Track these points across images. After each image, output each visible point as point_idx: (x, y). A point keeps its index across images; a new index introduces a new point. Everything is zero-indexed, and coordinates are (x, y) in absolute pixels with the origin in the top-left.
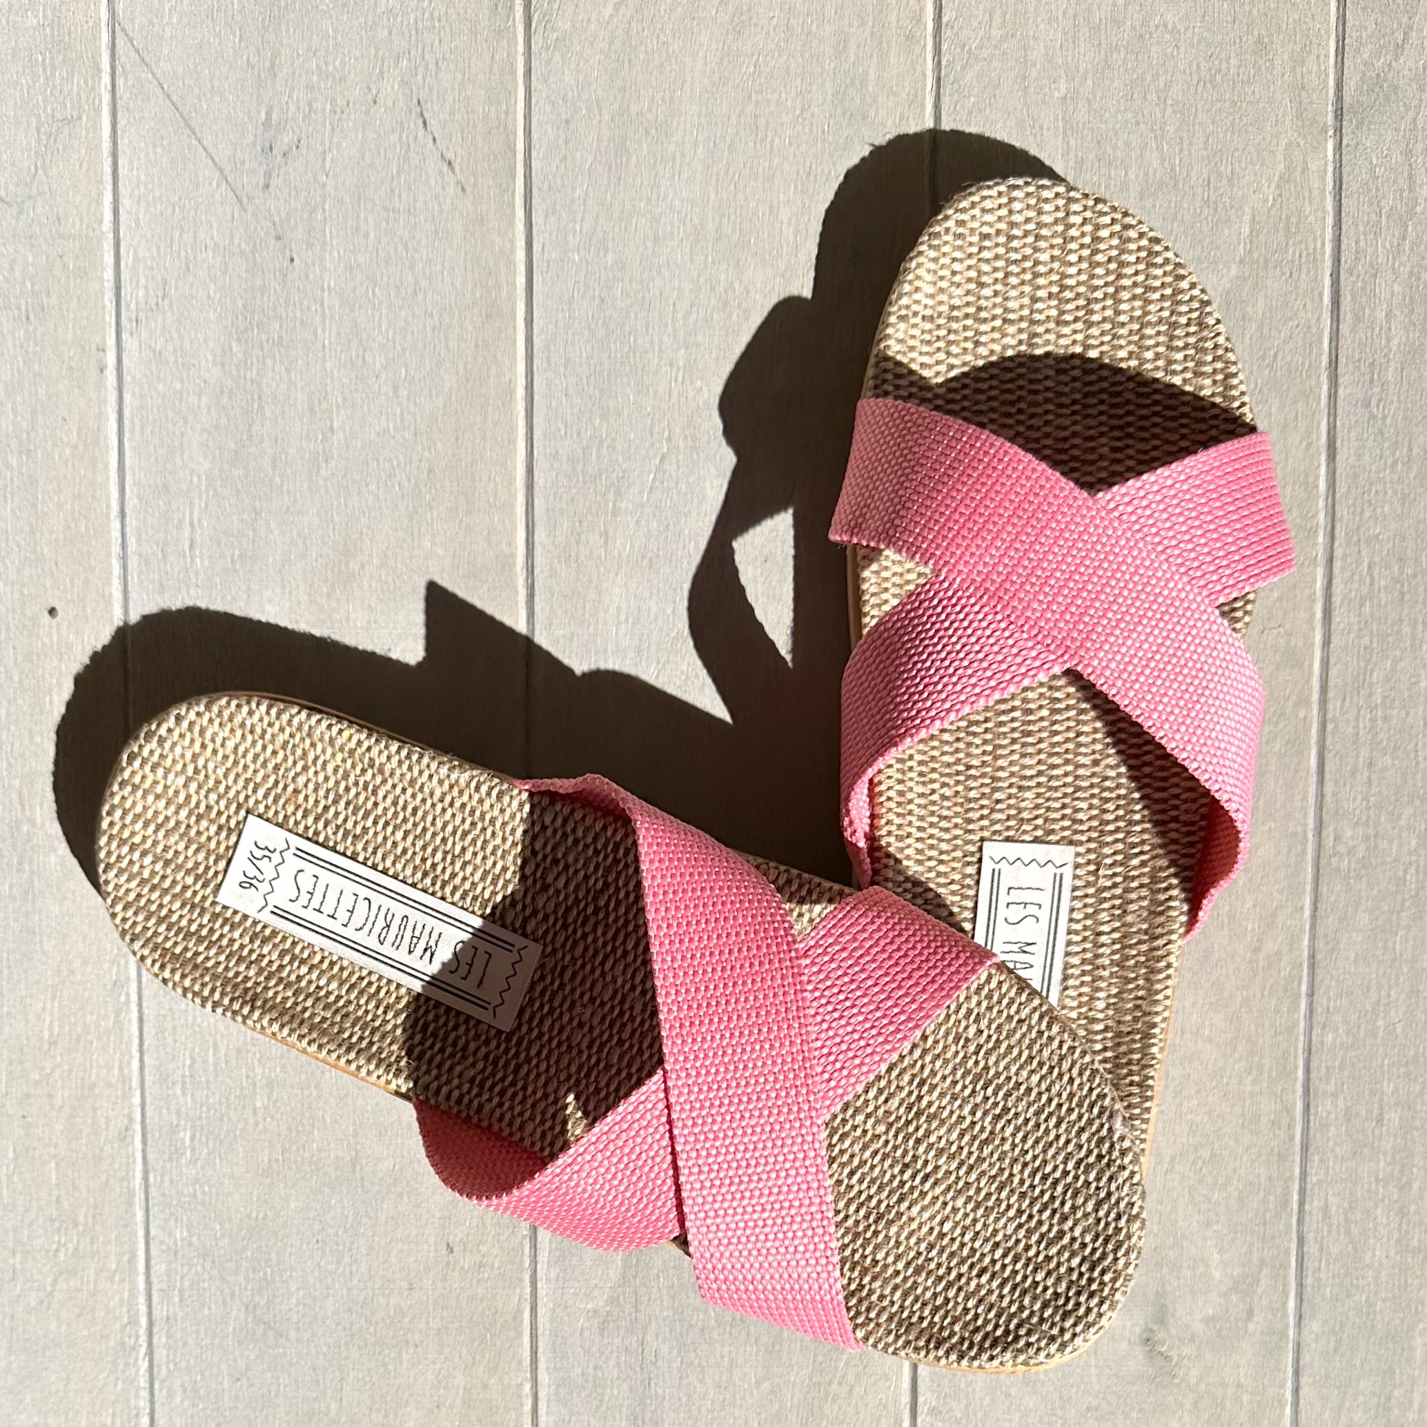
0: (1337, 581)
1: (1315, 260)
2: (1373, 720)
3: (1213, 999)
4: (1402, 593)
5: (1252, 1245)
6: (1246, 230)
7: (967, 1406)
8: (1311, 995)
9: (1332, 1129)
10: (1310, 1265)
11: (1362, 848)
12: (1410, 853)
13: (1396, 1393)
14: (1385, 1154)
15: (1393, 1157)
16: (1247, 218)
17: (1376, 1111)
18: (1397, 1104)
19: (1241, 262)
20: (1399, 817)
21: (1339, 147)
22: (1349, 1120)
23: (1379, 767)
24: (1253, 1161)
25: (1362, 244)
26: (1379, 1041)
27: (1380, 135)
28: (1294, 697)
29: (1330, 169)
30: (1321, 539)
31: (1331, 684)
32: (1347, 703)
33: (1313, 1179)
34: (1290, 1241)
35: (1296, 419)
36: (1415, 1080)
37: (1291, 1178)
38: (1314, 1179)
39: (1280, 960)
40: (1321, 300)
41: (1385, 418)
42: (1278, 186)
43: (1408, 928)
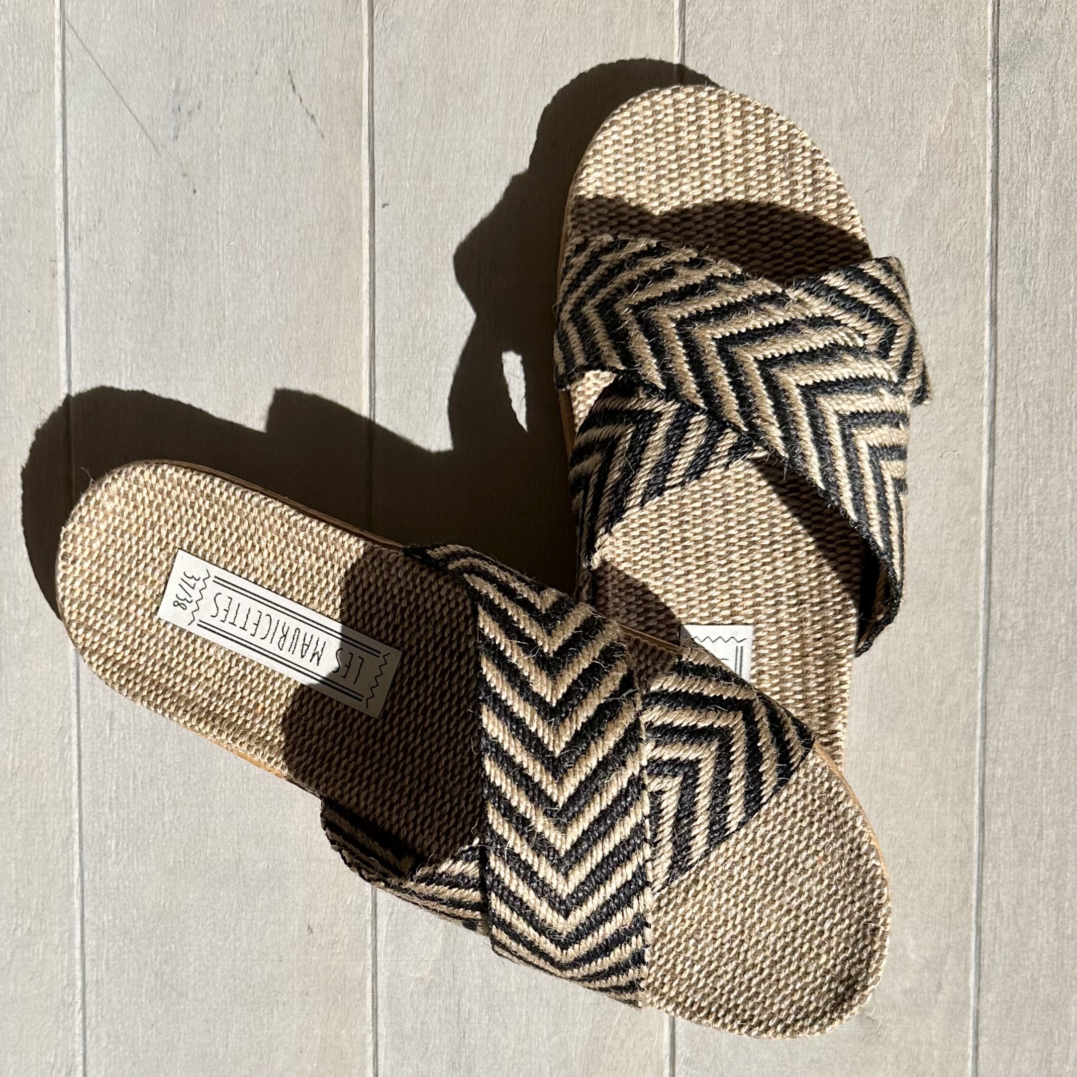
0: (999, 418)
1: (978, 173)
2: (1030, 524)
3: (907, 741)
4: (1051, 426)
5: (939, 933)
6: (923, 152)
7: (716, 1057)
8: (984, 737)
9: (1002, 844)
10: (986, 949)
11: (1022, 623)
12: (1060, 627)
13: (1056, 1049)
14: (1044, 862)
15: (1051, 865)
16: (924, 142)
17: (1037, 828)
18: (1053, 823)
19: (920, 175)
20: (1052, 600)
21: (996, 87)
22: (1015, 835)
23: (1034, 561)
24: (940, 867)
25: (1015, 159)
26: (1039, 774)
27: (1029, 76)
28: (966, 508)
29: (989, 103)
30: (986, 385)
31: (996, 497)
32: (1009, 512)
33: (987, 881)
34: (971, 930)
35: (965, 294)
36: (1068, 804)
37: (970, 880)
38: (989, 882)
39: (959, 710)
40: (984, 203)
41: (1035, 291)
42: (949, 117)
43: (1060, 685)
